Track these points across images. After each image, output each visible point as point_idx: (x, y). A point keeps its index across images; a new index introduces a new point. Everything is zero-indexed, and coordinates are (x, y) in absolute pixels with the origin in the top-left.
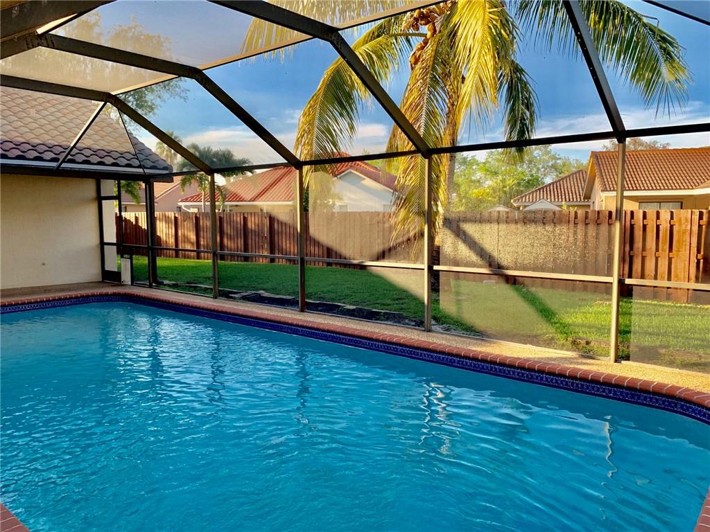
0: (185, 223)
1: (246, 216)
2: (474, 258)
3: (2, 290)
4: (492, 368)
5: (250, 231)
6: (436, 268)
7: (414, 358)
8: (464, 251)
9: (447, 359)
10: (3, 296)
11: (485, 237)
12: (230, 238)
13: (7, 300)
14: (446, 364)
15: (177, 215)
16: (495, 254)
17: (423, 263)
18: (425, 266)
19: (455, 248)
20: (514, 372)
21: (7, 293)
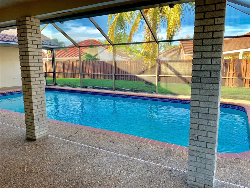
0: (50, 65)
1: (73, 62)
2: (172, 72)
3: (1, 88)
4: (180, 101)
5: (75, 67)
6: (159, 76)
7: (157, 101)
8: (168, 70)
9: (167, 100)
10: (1, 90)
11: (175, 66)
12: (67, 70)
13: (3, 92)
14: (167, 102)
15: (46, 62)
16: (178, 71)
17: (156, 75)
18: (157, 75)
19: (166, 70)
20: (187, 102)
21: (2, 89)
